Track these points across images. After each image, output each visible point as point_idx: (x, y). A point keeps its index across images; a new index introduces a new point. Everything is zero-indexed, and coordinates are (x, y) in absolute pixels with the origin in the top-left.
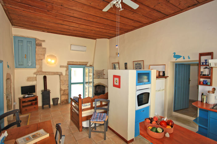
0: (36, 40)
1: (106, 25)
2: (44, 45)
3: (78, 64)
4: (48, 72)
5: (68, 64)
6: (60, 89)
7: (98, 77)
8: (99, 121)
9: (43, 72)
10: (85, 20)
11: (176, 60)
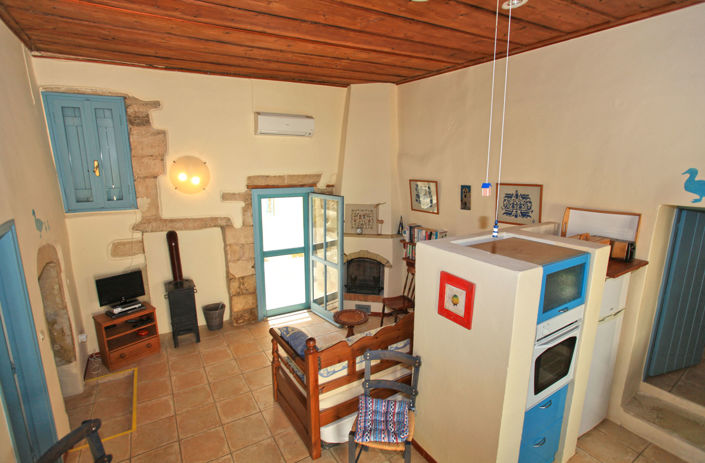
0: (128, 102)
1: (397, 41)
2: (157, 120)
3: (286, 182)
4: (181, 220)
5: (248, 187)
6: (227, 277)
7: (359, 231)
8: (386, 440)
9: (165, 220)
10: (316, 23)
11: (696, 201)
